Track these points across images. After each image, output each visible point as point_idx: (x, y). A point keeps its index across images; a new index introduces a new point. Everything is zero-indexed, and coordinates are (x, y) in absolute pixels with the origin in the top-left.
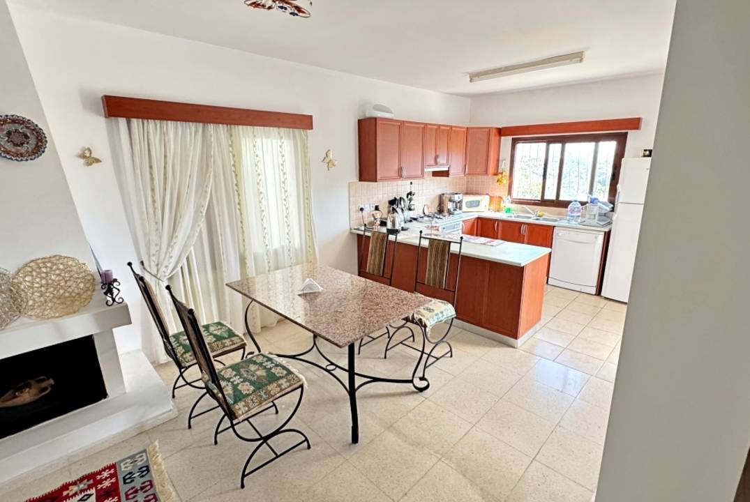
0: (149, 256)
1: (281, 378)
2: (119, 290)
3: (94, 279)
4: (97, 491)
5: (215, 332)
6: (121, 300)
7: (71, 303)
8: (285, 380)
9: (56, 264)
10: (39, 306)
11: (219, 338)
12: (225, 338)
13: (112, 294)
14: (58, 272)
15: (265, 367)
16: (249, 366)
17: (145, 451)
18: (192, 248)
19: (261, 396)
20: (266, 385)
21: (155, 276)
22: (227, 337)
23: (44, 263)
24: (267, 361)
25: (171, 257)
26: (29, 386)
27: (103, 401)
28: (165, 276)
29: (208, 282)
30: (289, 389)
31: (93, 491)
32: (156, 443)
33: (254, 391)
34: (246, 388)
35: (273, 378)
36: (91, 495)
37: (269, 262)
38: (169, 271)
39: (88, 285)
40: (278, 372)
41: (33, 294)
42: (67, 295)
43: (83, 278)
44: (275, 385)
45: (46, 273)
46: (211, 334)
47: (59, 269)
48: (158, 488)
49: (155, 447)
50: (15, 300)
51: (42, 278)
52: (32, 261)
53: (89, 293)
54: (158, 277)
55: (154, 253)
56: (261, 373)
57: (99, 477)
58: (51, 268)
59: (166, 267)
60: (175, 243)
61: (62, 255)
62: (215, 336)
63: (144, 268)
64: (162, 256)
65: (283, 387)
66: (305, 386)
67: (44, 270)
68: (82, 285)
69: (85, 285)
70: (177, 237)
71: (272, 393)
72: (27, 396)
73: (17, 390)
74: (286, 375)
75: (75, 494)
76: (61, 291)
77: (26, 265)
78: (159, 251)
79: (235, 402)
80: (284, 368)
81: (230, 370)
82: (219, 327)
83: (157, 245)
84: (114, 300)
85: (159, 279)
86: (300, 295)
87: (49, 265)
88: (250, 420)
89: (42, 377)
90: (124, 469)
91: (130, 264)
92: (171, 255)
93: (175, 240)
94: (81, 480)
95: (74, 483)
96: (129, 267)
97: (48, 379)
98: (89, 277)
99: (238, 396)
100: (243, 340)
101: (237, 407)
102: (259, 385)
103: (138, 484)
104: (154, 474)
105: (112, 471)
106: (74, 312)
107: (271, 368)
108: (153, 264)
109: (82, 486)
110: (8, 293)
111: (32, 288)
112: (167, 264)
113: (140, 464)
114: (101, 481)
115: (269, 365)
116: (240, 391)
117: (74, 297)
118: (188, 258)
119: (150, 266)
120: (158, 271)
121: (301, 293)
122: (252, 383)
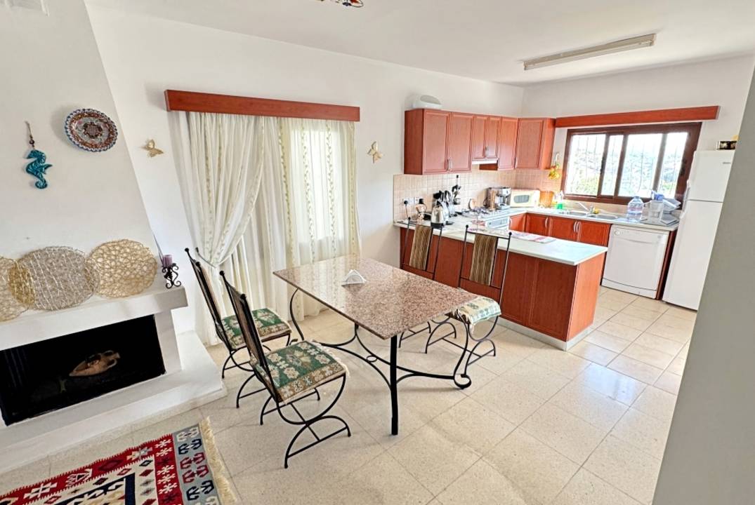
0: (204, 243)
1: (325, 365)
2: (177, 274)
3: (156, 263)
4: (156, 458)
5: (263, 318)
6: (179, 284)
7: (136, 285)
8: (328, 367)
9: (123, 248)
10: (109, 286)
11: (266, 324)
12: (272, 324)
13: (171, 277)
14: (125, 255)
15: (309, 354)
16: (294, 352)
17: (197, 425)
18: (242, 237)
19: (305, 382)
20: (311, 371)
21: (208, 262)
22: (273, 323)
23: (114, 246)
24: (311, 348)
25: (223, 245)
26: (99, 358)
27: (162, 376)
28: (217, 263)
29: (256, 269)
30: (332, 377)
31: (152, 458)
32: (208, 419)
33: (299, 377)
34: (291, 373)
35: (317, 365)
36: (150, 461)
37: (313, 253)
38: (221, 258)
39: (151, 268)
40: (321, 359)
41: (104, 275)
42: (133, 276)
43: (147, 261)
44: (318, 372)
45: (115, 256)
46: (258, 320)
47: (125, 252)
48: (209, 459)
49: (207, 422)
50: (89, 280)
51: (112, 260)
52: (104, 244)
53: (151, 275)
54: (211, 263)
55: (208, 240)
56: (306, 359)
57: (157, 446)
58: (119, 251)
59: (219, 254)
60: (227, 232)
61: (129, 239)
62: (262, 321)
63: (199, 255)
64: (215, 244)
65: (326, 374)
66: (348, 375)
67: (113, 253)
68: (145, 268)
69: (148, 268)
70: (228, 226)
71: (316, 379)
72: (97, 367)
73: (89, 361)
74: (330, 363)
75: (137, 460)
76: (128, 273)
77: (99, 248)
78: (212, 238)
79: (282, 386)
80: (328, 356)
81: (277, 354)
82: (266, 313)
83: (210, 233)
84: (172, 283)
85: (212, 266)
86: (343, 286)
87: (118, 248)
88: (294, 404)
89: (109, 351)
90: (179, 440)
91: (187, 250)
92: (224, 242)
93: (226, 229)
94: (143, 447)
95: (137, 449)
96: (186, 253)
97: (115, 353)
98: (151, 261)
99: (285, 381)
100: (288, 327)
101: (283, 390)
102: (303, 371)
103: (191, 454)
104: (206, 448)
105: (169, 441)
106: (139, 293)
107: (315, 356)
108: (207, 251)
109: (143, 452)
110: (84, 273)
111: (103, 269)
112: (219, 251)
113: (193, 437)
114: (159, 450)
115: (313, 352)
116: (286, 375)
117: (138, 279)
118: (238, 247)
119: (204, 253)
120: (211, 257)
121: (344, 284)
122: (297, 369)
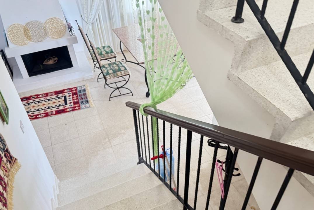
0: (84, 14)
1: (122, 70)
2: (73, 31)
3: (66, 26)
4: (72, 93)
5: (106, 50)
6: (74, 34)
7: (60, 34)
8: (123, 71)
9: (54, 20)
10: (52, 34)
11: (107, 53)
12: (109, 53)
13: (71, 32)
14: (55, 23)
15: (118, 66)
16: (113, 65)
17: (84, 86)
18: (100, 11)
19: (114, 75)
20: (117, 72)
21: (87, 22)
22: (110, 52)
23: (51, 20)
24: (120, 64)
25: (92, 15)
26: (51, 59)
27: (72, 68)
28: (90, 23)
29: (107, 26)
30: (124, 75)
31: (71, 92)
32: (88, 84)
33: (113, 73)
34: (111, 72)
35: (120, 70)
36: (70, 93)
38: (91, 21)
39: (64, 28)
40: (122, 68)
41: (49, 30)
42: (59, 31)
43: (63, 25)
44: (120, 72)
45: (52, 23)
46: (105, 51)
47: (55, 22)
48: (87, 95)
49: (87, 85)
50: (45, 32)
51: (51, 25)
52: (48, 19)
53: (65, 31)
54: (88, 23)
55: (85, 12)
56: (117, 68)
57: (72, 89)
58: (53, 22)
59: (90, 19)
60: (93, 9)
61: (56, 17)
62: (106, 52)
64: (88, 14)
65: (122, 73)
66: (130, 75)
67: (52, 22)
68: (62, 28)
69: (63, 28)
70: (93, 6)
71: (118, 75)
72: (51, 62)
73: (48, 60)
74: (125, 70)
75: (67, 92)
76: (57, 30)
77: (47, 21)
78: (87, 12)
79: (107, 75)
80: (124, 67)
81: (108, 65)
82: (108, 48)
83: (86, 9)
84: (72, 34)
85: (88, 24)
86: (138, 39)
87: (53, 21)
88: (116, 83)
89: (54, 57)
90: (79, 89)
91: (76, 21)
92: (92, 14)
93: (93, 7)
94: (68, 89)
95: (66, 90)
96: (76, 22)
97: (56, 57)
98: (64, 25)
99: (108, 74)
100: (115, 55)
101: (107, 77)
102: (115, 71)
103: (82, 93)
104: (87, 92)
105: (76, 89)
106: (61, 37)
107: (120, 67)
108: (85, 17)
109: (68, 91)
110: (44, 30)
111: (49, 28)
112: (90, 18)
113: (83, 89)
114: (73, 91)
115: (120, 65)
116: (109, 72)
117: (60, 32)
118: (98, 15)
119: (84, 18)
120: (87, 20)
121: (138, 38)
122: (113, 70)
